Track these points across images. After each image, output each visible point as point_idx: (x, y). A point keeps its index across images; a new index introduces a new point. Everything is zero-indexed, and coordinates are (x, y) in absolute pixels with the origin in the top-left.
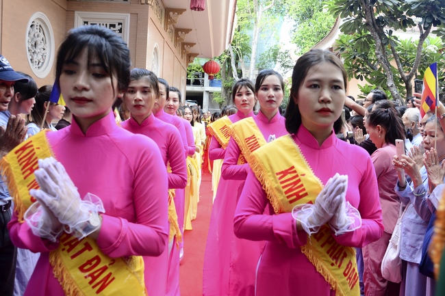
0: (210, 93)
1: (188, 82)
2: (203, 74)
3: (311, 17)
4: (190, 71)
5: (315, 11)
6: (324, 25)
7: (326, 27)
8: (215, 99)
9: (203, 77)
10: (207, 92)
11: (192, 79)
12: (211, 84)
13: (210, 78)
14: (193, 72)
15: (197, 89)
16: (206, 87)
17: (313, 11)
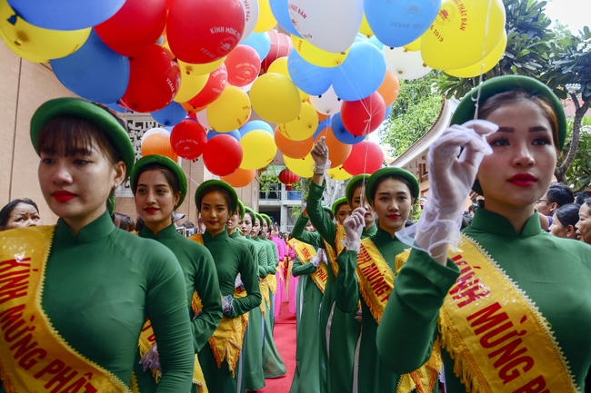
0: (289, 208)
1: (262, 196)
2: (280, 185)
3: (404, 112)
4: (265, 182)
5: (410, 104)
6: (422, 120)
7: (424, 122)
8: (294, 214)
9: (280, 189)
10: (285, 206)
11: (267, 192)
12: (290, 197)
13: (288, 188)
14: (268, 184)
15: (273, 203)
16: (284, 201)
17: (407, 105)
